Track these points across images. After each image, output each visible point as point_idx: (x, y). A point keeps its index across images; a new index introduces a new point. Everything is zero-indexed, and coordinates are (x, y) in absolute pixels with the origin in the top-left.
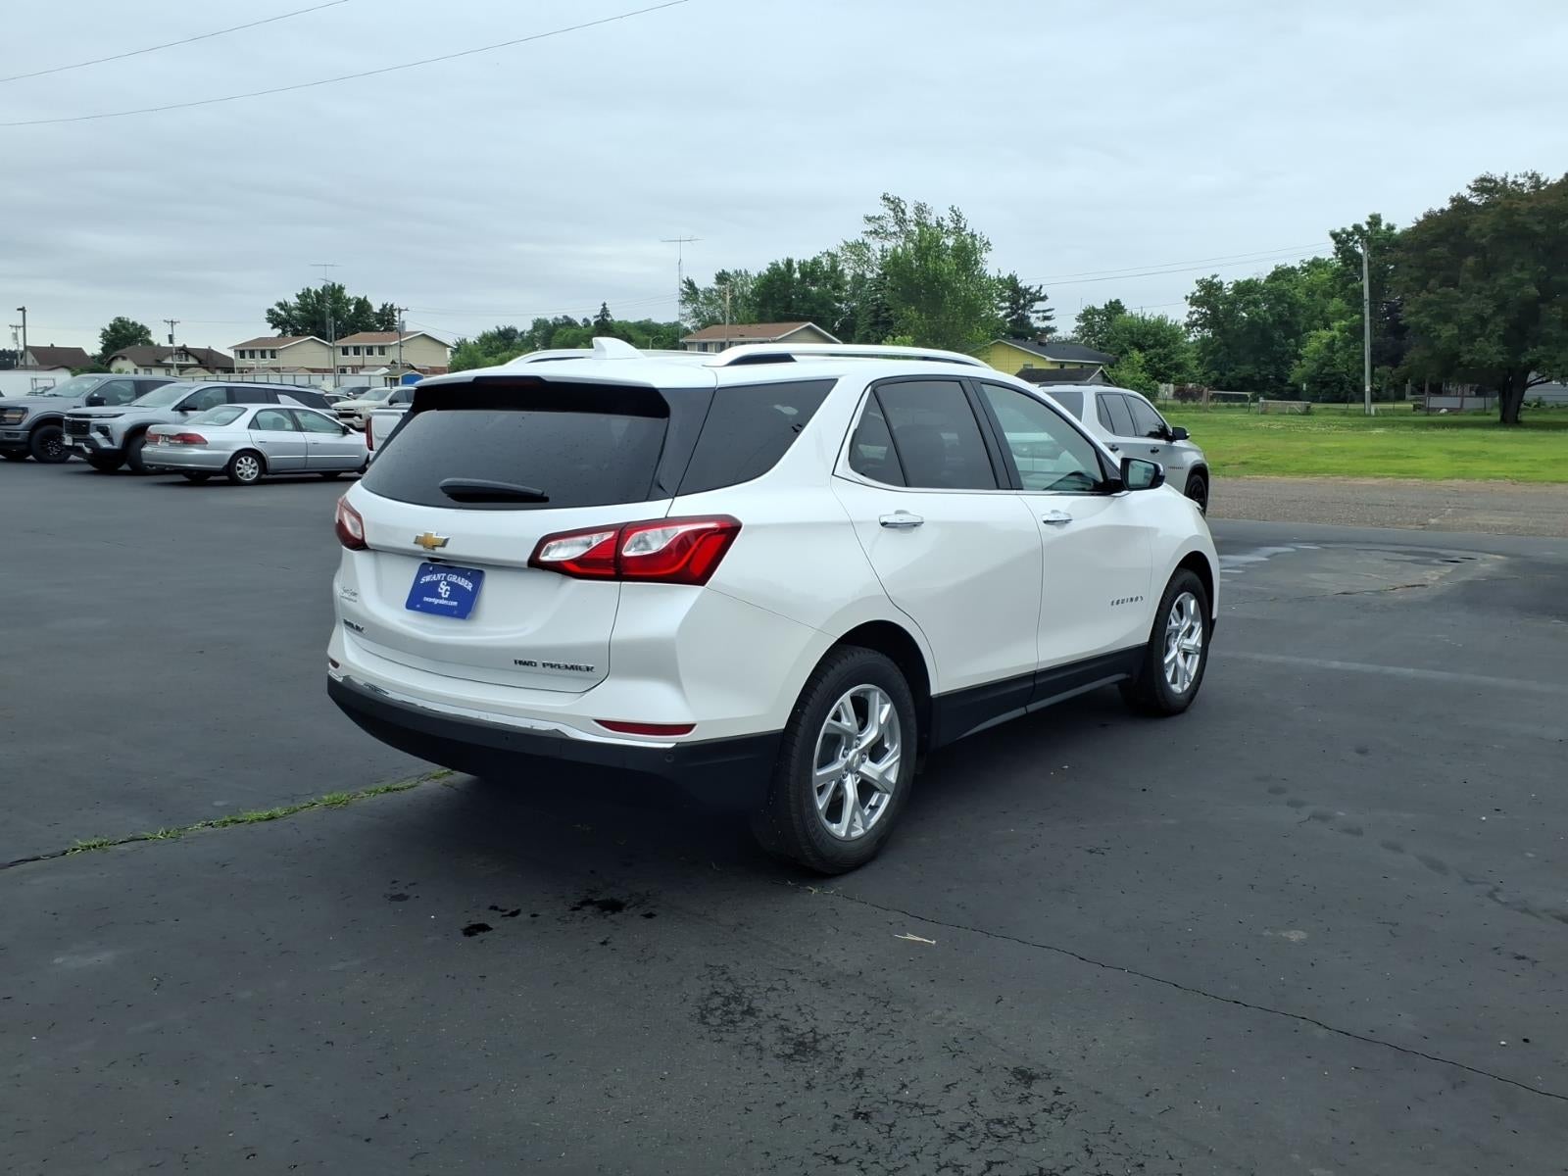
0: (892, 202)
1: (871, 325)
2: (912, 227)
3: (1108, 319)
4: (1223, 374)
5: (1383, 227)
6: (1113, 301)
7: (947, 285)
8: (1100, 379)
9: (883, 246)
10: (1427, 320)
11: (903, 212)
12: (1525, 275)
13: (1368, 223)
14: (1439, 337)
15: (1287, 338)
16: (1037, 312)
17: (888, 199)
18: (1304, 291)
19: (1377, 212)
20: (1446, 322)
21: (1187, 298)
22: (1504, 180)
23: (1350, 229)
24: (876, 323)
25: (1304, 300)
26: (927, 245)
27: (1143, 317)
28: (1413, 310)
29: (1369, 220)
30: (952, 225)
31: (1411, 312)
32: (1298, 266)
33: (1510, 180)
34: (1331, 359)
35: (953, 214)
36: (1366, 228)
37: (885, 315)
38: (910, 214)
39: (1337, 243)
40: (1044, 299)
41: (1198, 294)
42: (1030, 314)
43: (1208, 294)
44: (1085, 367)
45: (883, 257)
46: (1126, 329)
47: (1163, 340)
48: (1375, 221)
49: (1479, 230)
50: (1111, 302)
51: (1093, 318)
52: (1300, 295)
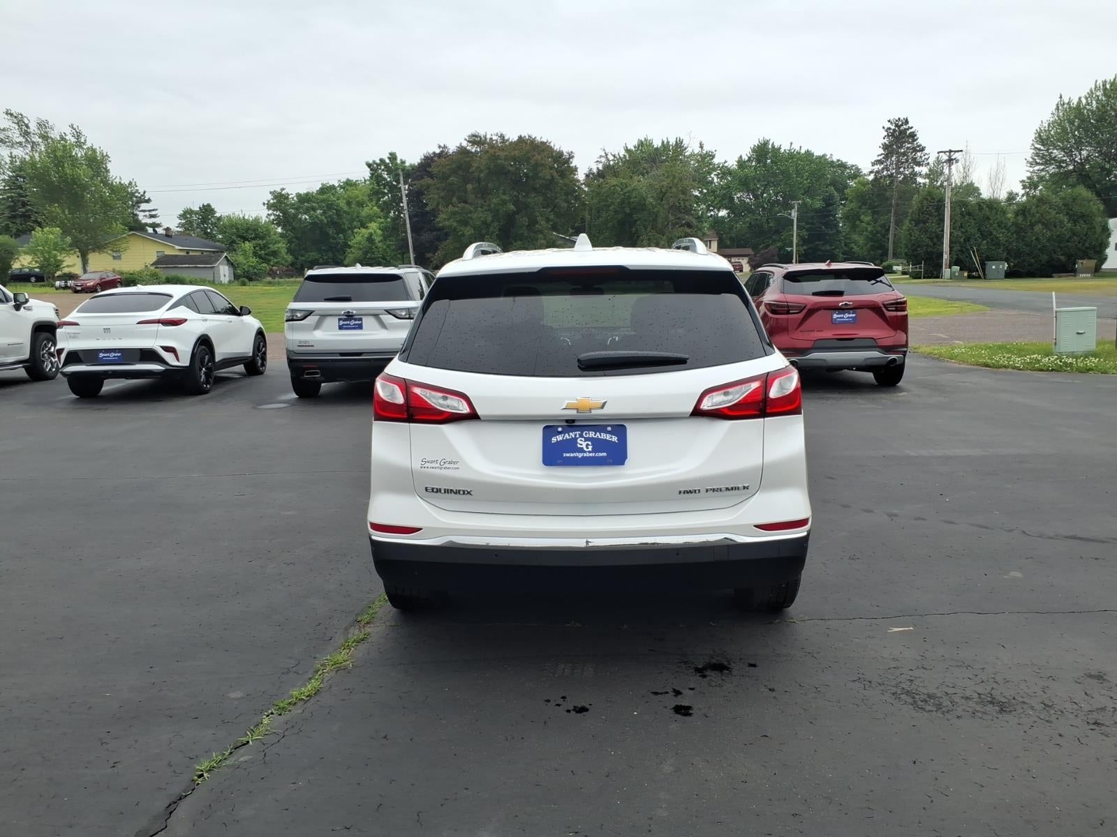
0: (16, 117)
1: (9, 218)
2: (36, 139)
3: (203, 218)
4: (297, 259)
5: (399, 161)
6: (205, 204)
7: (85, 187)
8: (226, 262)
9: (11, 153)
10: (455, 224)
11: (27, 126)
12: (506, 197)
13: (389, 158)
14: (463, 235)
15: (338, 233)
16: (144, 211)
17: (11, 115)
18: (344, 201)
19: (393, 151)
20: (466, 226)
21: (264, 204)
22: (485, 137)
23: (378, 161)
24: (14, 217)
25: (346, 208)
26: (60, 154)
27: (244, 217)
28: (446, 217)
29: (389, 156)
30: (73, 140)
31: (445, 219)
32: (336, 185)
33: (488, 137)
34: (371, 249)
35: (74, 131)
36: (388, 161)
37: (23, 210)
38: (33, 127)
39: (371, 170)
40: (148, 201)
41: (272, 201)
42: (138, 213)
43: (279, 201)
44: (205, 253)
45: (12, 162)
46: (233, 226)
47: (261, 234)
48: (393, 157)
49: (478, 168)
50: (203, 205)
51: (191, 217)
52: (342, 204)
